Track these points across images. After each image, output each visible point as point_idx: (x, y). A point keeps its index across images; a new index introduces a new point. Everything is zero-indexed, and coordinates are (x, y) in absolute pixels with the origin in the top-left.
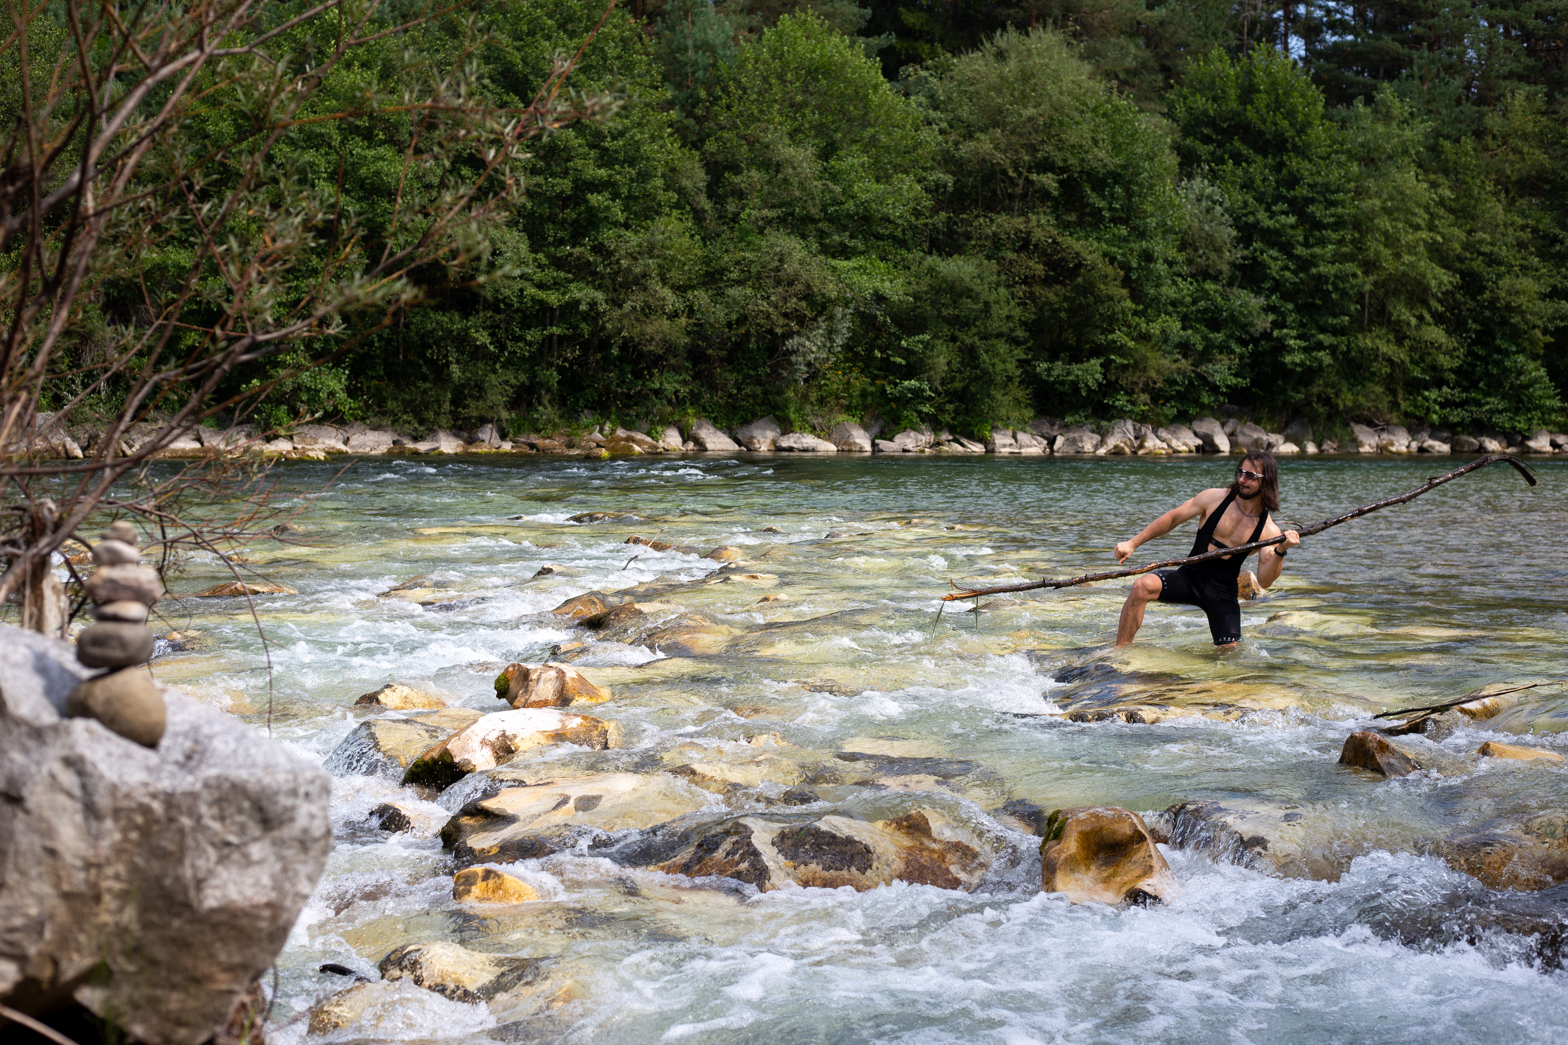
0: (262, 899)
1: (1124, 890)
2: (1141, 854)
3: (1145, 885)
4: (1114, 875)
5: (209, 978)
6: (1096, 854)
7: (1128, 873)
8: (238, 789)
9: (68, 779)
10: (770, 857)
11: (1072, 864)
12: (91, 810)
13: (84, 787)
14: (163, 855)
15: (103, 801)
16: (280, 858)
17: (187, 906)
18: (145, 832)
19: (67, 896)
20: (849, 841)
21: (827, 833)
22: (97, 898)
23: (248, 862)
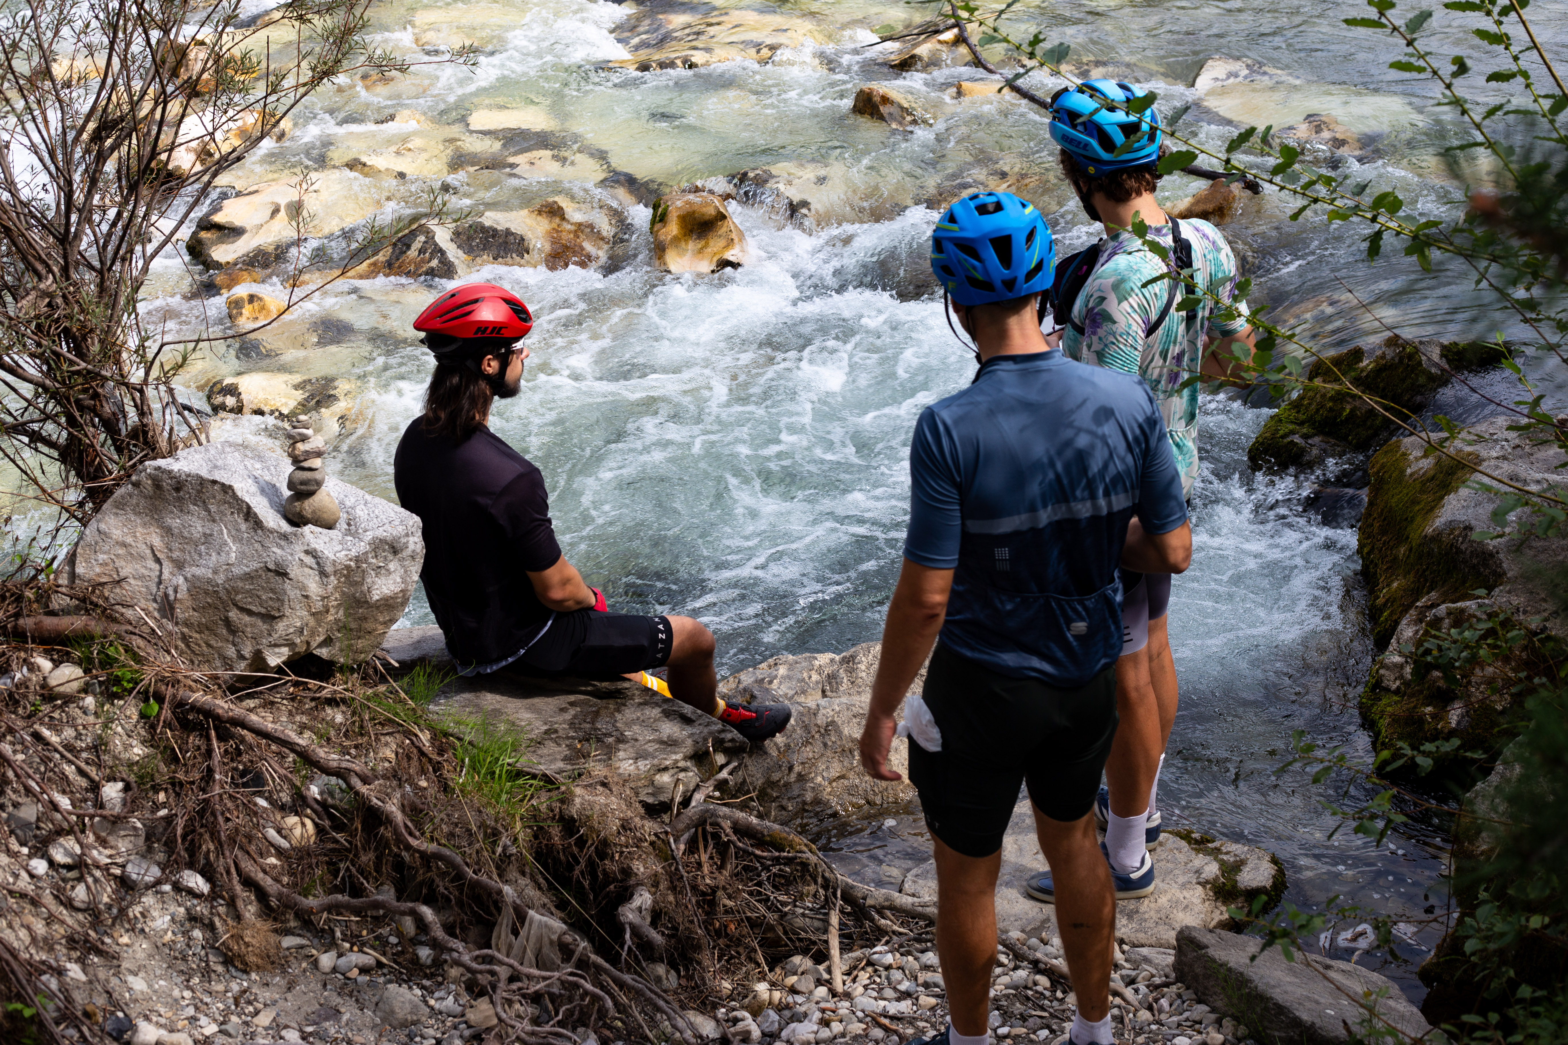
0: (398, 589)
1: (715, 259)
2: (724, 229)
3: (731, 255)
4: (706, 246)
5: (375, 630)
6: (691, 231)
7: (715, 244)
8: (383, 541)
9: (309, 560)
10: (453, 253)
11: (676, 240)
12: (323, 574)
13: (318, 563)
14: (356, 583)
15: (329, 569)
16: (403, 566)
17: (366, 602)
18: (347, 577)
19: (313, 614)
20: (508, 232)
21: (491, 228)
22: (327, 611)
23: (389, 572)
